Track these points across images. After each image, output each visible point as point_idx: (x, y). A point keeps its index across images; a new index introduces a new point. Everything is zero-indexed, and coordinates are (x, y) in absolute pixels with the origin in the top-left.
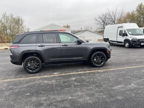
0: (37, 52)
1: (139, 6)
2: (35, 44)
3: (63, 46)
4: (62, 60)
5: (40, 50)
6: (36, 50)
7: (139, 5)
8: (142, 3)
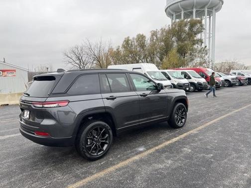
0: (107, 110)
1: (125, 41)
2: (99, 96)
3: (141, 96)
4: (139, 122)
5: (110, 106)
6: (105, 108)
7: (125, 39)
8: (128, 37)
